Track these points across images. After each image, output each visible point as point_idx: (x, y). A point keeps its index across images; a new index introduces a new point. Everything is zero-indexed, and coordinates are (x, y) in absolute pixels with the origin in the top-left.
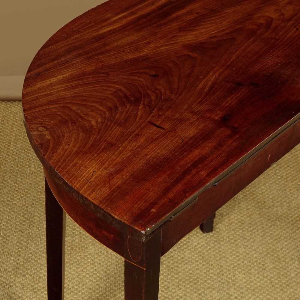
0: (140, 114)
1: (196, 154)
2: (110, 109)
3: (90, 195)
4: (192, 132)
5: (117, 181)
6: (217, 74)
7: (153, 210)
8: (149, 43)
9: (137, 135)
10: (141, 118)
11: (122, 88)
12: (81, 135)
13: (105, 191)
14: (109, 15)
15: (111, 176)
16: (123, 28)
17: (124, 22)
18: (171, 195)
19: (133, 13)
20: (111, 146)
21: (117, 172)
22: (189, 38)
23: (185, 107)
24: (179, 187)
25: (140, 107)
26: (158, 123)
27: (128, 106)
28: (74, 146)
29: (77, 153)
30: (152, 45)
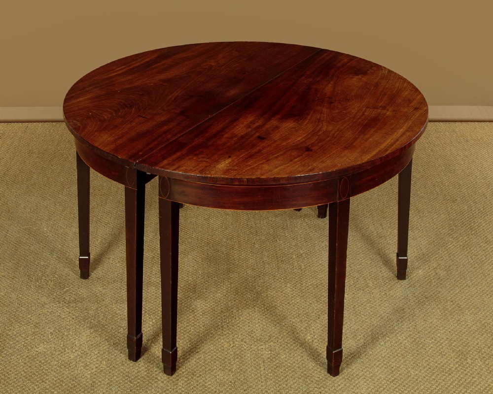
0: (133, 112)
1: (165, 128)
2: (115, 111)
3: (104, 148)
4: (163, 119)
5: (120, 142)
6: (179, 92)
7: (140, 153)
8: (138, 80)
9: (131, 122)
10: (133, 114)
11: (123, 101)
12: (98, 123)
13: (113, 146)
14: (114, 68)
15: (116, 140)
16: (123, 73)
17: (123, 70)
18: (150, 146)
19: (129, 66)
20: (115, 127)
21: (119, 138)
22: (163, 76)
23: (160, 108)
24: (155, 143)
25: (133, 109)
26: (143, 116)
27: (126, 109)
28: (94, 128)
29: (96, 131)
30: (141, 81)
